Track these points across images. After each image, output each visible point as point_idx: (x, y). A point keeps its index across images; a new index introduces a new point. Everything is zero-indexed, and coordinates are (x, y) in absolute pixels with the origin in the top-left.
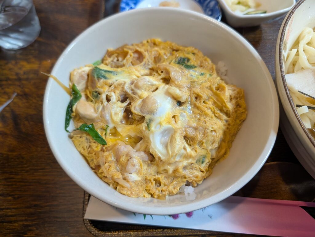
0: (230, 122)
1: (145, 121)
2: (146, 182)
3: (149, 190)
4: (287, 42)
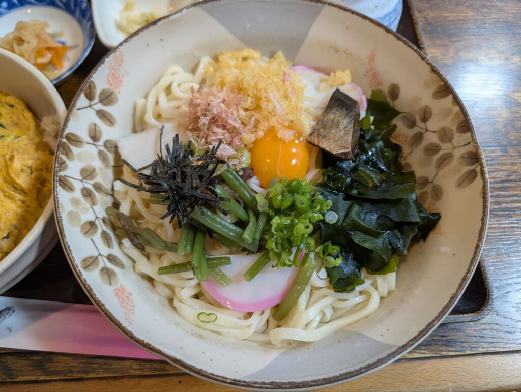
0: (28, 203)
4: (116, 91)
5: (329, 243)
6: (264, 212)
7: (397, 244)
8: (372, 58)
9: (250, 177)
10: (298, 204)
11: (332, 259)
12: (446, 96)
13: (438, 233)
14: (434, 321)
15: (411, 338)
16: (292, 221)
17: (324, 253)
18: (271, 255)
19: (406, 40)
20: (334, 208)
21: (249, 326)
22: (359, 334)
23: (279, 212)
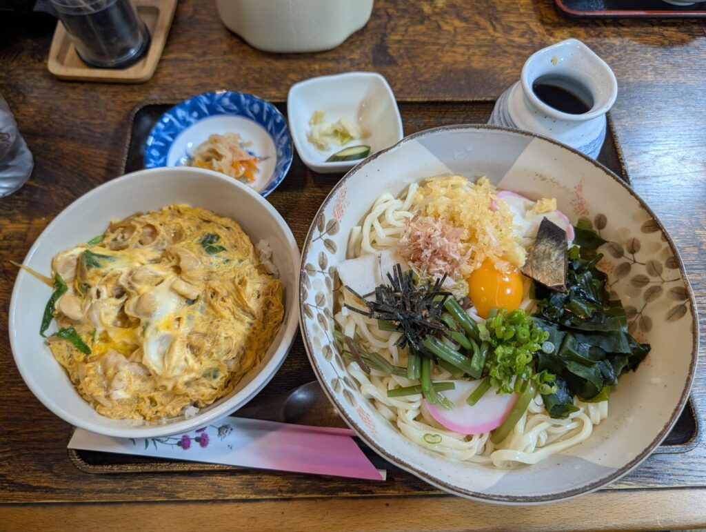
0: (255, 325)
1: (141, 326)
2: (138, 401)
3: (141, 411)
4: (338, 220)
5: (545, 372)
6: (486, 342)
7: (608, 373)
8: (579, 188)
9: (469, 307)
10: (520, 336)
11: (548, 387)
12: (654, 231)
13: (649, 365)
14: (650, 447)
15: (629, 461)
16: (514, 351)
17: (540, 381)
18: (492, 381)
19: (614, 174)
20: (551, 339)
21: (470, 448)
22: (577, 458)
23: (501, 342)
